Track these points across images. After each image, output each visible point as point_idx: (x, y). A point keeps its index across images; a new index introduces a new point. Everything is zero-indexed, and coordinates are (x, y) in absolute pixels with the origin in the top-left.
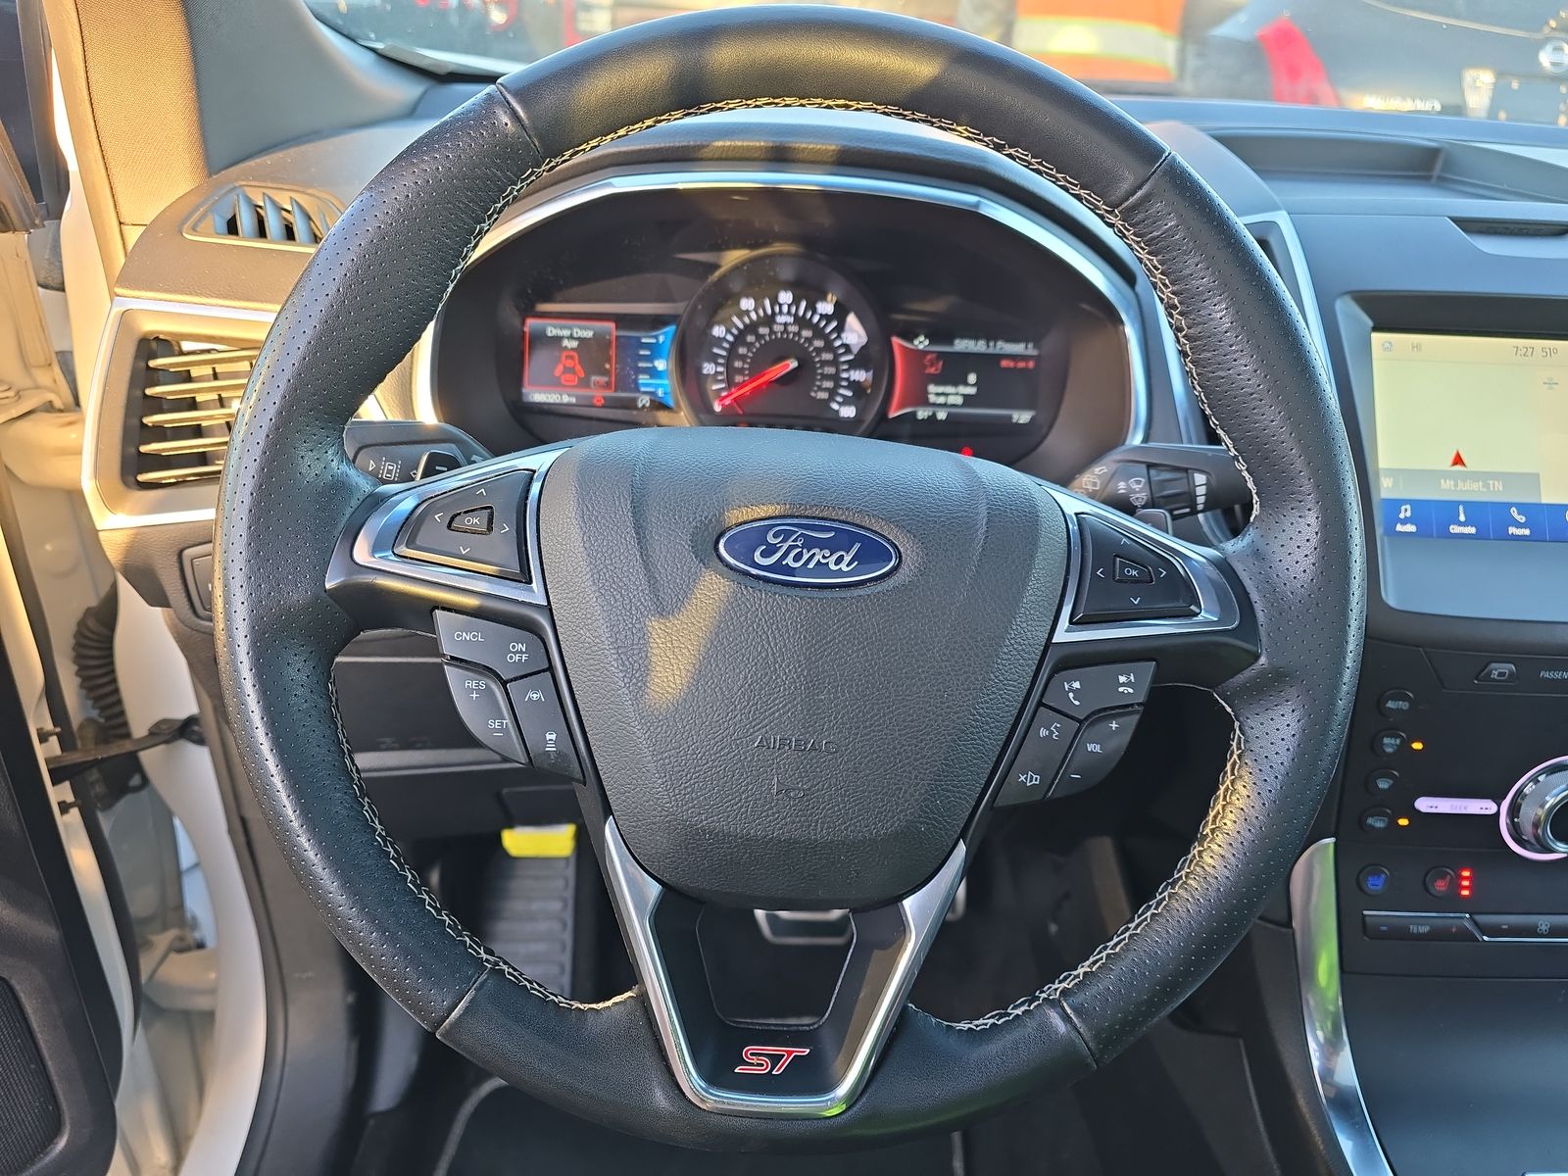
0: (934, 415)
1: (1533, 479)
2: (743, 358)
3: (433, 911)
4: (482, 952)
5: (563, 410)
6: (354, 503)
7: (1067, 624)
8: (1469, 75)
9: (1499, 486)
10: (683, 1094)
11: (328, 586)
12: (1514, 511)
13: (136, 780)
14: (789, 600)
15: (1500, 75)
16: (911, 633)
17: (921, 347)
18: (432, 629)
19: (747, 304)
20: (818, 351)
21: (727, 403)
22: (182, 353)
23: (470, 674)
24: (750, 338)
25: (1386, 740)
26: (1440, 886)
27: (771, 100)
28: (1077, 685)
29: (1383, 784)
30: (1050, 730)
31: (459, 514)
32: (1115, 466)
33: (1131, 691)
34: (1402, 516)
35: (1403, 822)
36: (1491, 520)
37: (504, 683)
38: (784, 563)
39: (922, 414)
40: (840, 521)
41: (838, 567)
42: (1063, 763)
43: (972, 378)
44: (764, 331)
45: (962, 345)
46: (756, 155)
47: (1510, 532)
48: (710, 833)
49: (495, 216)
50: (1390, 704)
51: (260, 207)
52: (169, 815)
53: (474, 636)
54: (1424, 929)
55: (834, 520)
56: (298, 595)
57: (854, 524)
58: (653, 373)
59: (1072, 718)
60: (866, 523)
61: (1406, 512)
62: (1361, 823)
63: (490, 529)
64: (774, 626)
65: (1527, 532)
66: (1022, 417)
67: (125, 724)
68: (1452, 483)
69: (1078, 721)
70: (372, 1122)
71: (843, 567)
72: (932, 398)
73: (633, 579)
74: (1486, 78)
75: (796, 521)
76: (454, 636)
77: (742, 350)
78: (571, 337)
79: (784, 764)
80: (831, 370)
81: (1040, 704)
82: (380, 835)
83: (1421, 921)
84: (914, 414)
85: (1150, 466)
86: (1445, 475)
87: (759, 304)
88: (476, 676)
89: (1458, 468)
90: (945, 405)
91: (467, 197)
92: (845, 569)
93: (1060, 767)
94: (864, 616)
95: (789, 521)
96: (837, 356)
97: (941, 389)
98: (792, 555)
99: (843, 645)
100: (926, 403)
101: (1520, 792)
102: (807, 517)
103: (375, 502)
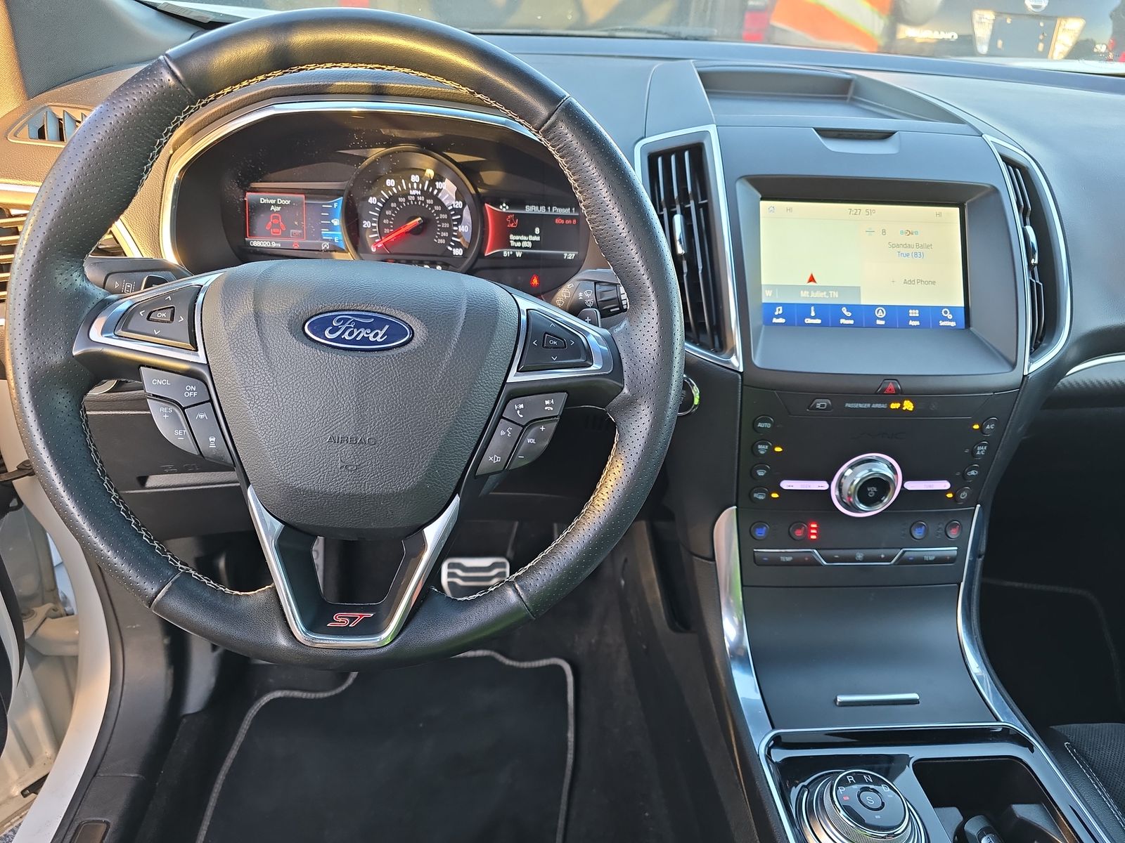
0: (514, 253)
1: (856, 290)
2: (389, 217)
3: (147, 540)
4: (178, 563)
5: (270, 251)
6: (91, 306)
7: (516, 371)
8: (977, 14)
9: (836, 294)
10: (295, 637)
11: (75, 353)
12: (844, 310)
13: (14, 503)
14: (345, 358)
15: (998, 14)
16: (418, 376)
17: (504, 210)
18: (140, 379)
19: (390, 182)
20: (438, 213)
21: (379, 246)
22: (11, 216)
23: (163, 404)
24: (393, 205)
25: (760, 447)
26: (799, 533)
27: (334, 65)
28: (521, 406)
29: (761, 473)
30: (504, 432)
31: (154, 311)
32: (578, 283)
33: (552, 409)
34: (776, 313)
35: (775, 495)
36: (830, 315)
37: (183, 409)
38: (343, 337)
39: (506, 253)
40: (378, 313)
41: (375, 339)
42: (513, 449)
43: (537, 231)
44: (402, 200)
45: (530, 209)
46: (363, 91)
47: (841, 322)
48: (304, 491)
49: (170, 134)
50: (760, 425)
51: (61, 120)
52: (44, 532)
53: (164, 382)
54: (789, 559)
55: (374, 312)
56: (57, 358)
57: (386, 314)
58: (331, 227)
59: (519, 425)
60: (393, 314)
61: (779, 311)
62: (750, 496)
63: (172, 319)
64: (337, 373)
65: (852, 322)
66: (570, 255)
67: (4, 465)
68: (808, 293)
69: (522, 426)
70: (185, 720)
71: (378, 339)
72: (513, 243)
73: (254, 347)
74: (989, 16)
75: (351, 313)
76: (152, 382)
77: (388, 213)
78: (276, 205)
79: (344, 451)
80: (447, 225)
81: (501, 417)
82: (114, 498)
83: (787, 554)
84: (502, 253)
85: (596, 283)
86: (804, 288)
87: (398, 183)
88: (167, 405)
89: (812, 284)
90: (521, 248)
91: (149, 123)
92: (379, 340)
93: (512, 452)
94: (390, 367)
95: (347, 313)
96: (450, 216)
97: (517, 238)
98: (347, 333)
99: (378, 383)
100: (509, 246)
101: (842, 475)
102: (358, 310)
103: (104, 305)
